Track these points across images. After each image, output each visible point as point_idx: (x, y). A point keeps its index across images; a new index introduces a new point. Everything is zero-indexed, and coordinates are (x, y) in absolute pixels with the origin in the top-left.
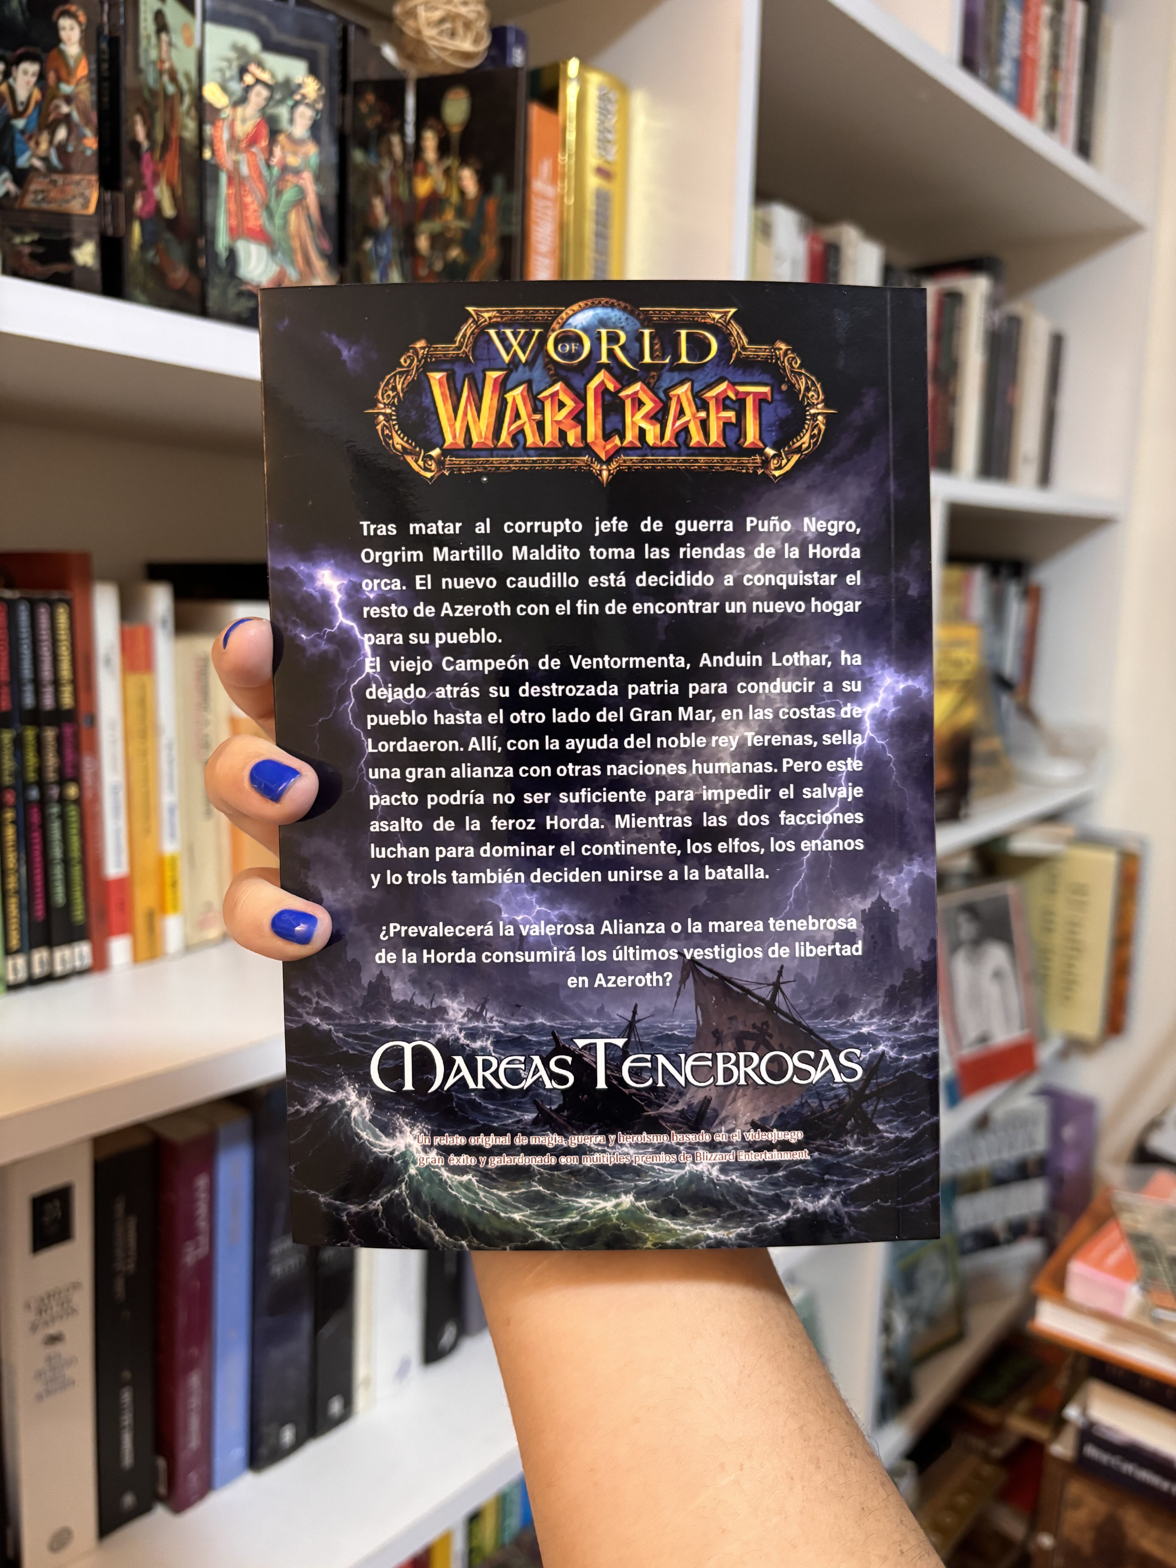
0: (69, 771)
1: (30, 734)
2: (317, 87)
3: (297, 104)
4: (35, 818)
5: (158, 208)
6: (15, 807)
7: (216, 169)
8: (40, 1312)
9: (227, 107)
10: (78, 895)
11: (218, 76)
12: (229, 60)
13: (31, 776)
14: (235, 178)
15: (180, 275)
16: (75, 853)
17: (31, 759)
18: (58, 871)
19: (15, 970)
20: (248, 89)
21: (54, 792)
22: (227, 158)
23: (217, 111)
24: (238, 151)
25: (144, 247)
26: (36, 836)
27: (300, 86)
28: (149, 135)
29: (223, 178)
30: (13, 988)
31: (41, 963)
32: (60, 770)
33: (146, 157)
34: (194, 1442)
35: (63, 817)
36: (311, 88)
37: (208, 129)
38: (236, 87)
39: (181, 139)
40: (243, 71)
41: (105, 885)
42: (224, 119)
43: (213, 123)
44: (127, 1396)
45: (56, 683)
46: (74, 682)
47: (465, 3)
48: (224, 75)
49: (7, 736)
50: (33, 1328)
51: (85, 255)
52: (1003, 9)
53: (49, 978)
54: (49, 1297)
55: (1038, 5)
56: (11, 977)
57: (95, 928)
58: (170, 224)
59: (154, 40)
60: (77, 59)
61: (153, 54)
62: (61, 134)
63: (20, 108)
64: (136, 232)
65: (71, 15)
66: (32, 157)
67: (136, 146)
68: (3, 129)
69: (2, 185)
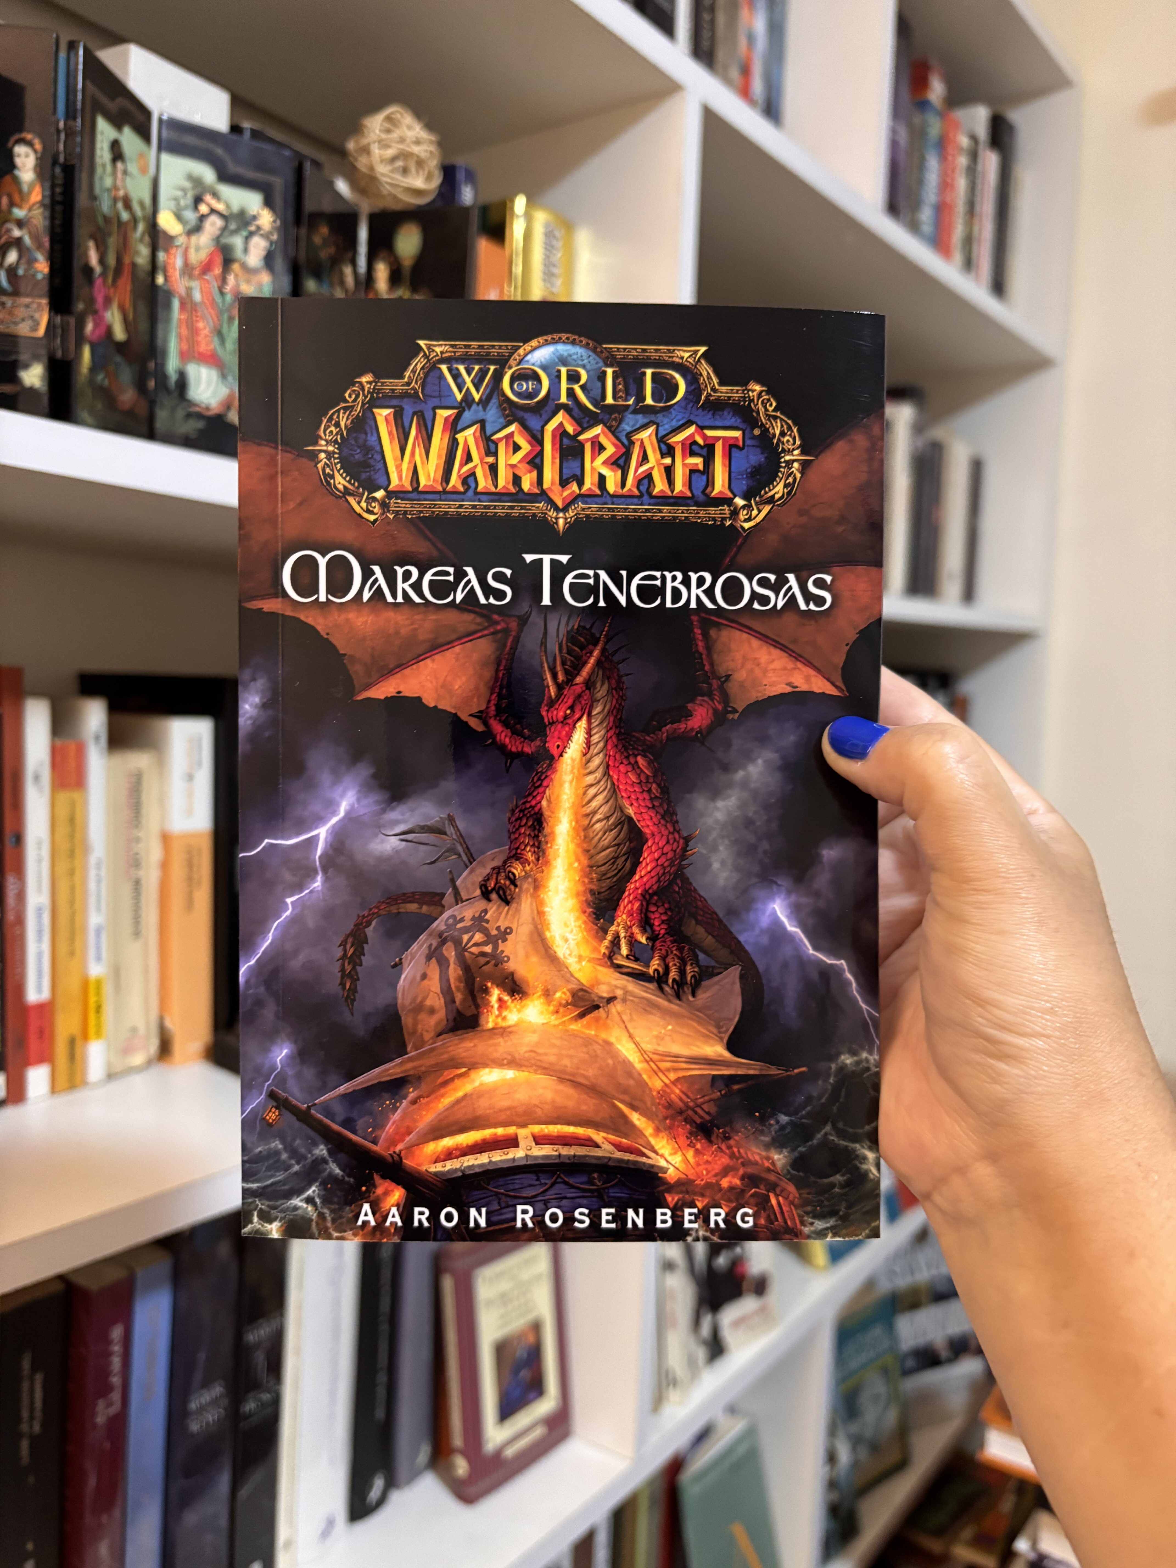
2: (271, 219)
3: (251, 234)
5: (109, 332)
7: (169, 294)
9: (180, 235)
11: (172, 204)
12: (184, 190)
14: (187, 304)
15: (128, 396)
20: (202, 218)
22: (180, 284)
23: (170, 239)
24: (191, 277)
25: (93, 369)
27: (255, 218)
28: (102, 261)
29: (176, 304)
33: (99, 282)
36: (266, 219)
37: (161, 256)
38: (190, 216)
39: (134, 265)
40: (198, 200)
41: (25, 1010)
42: (177, 247)
43: (167, 251)
47: (418, 142)
48: (178, 204)
51: (33, 376)
52: (922, 159)
55: (955, 155)
57: (11, 1057)
58: (121, 347)
59: (109, 168)
60: (32, 186)
61: (108, 182)
62: (12, 257)
64: (86, 355)
65: (27, 142)
67: (88, 271)
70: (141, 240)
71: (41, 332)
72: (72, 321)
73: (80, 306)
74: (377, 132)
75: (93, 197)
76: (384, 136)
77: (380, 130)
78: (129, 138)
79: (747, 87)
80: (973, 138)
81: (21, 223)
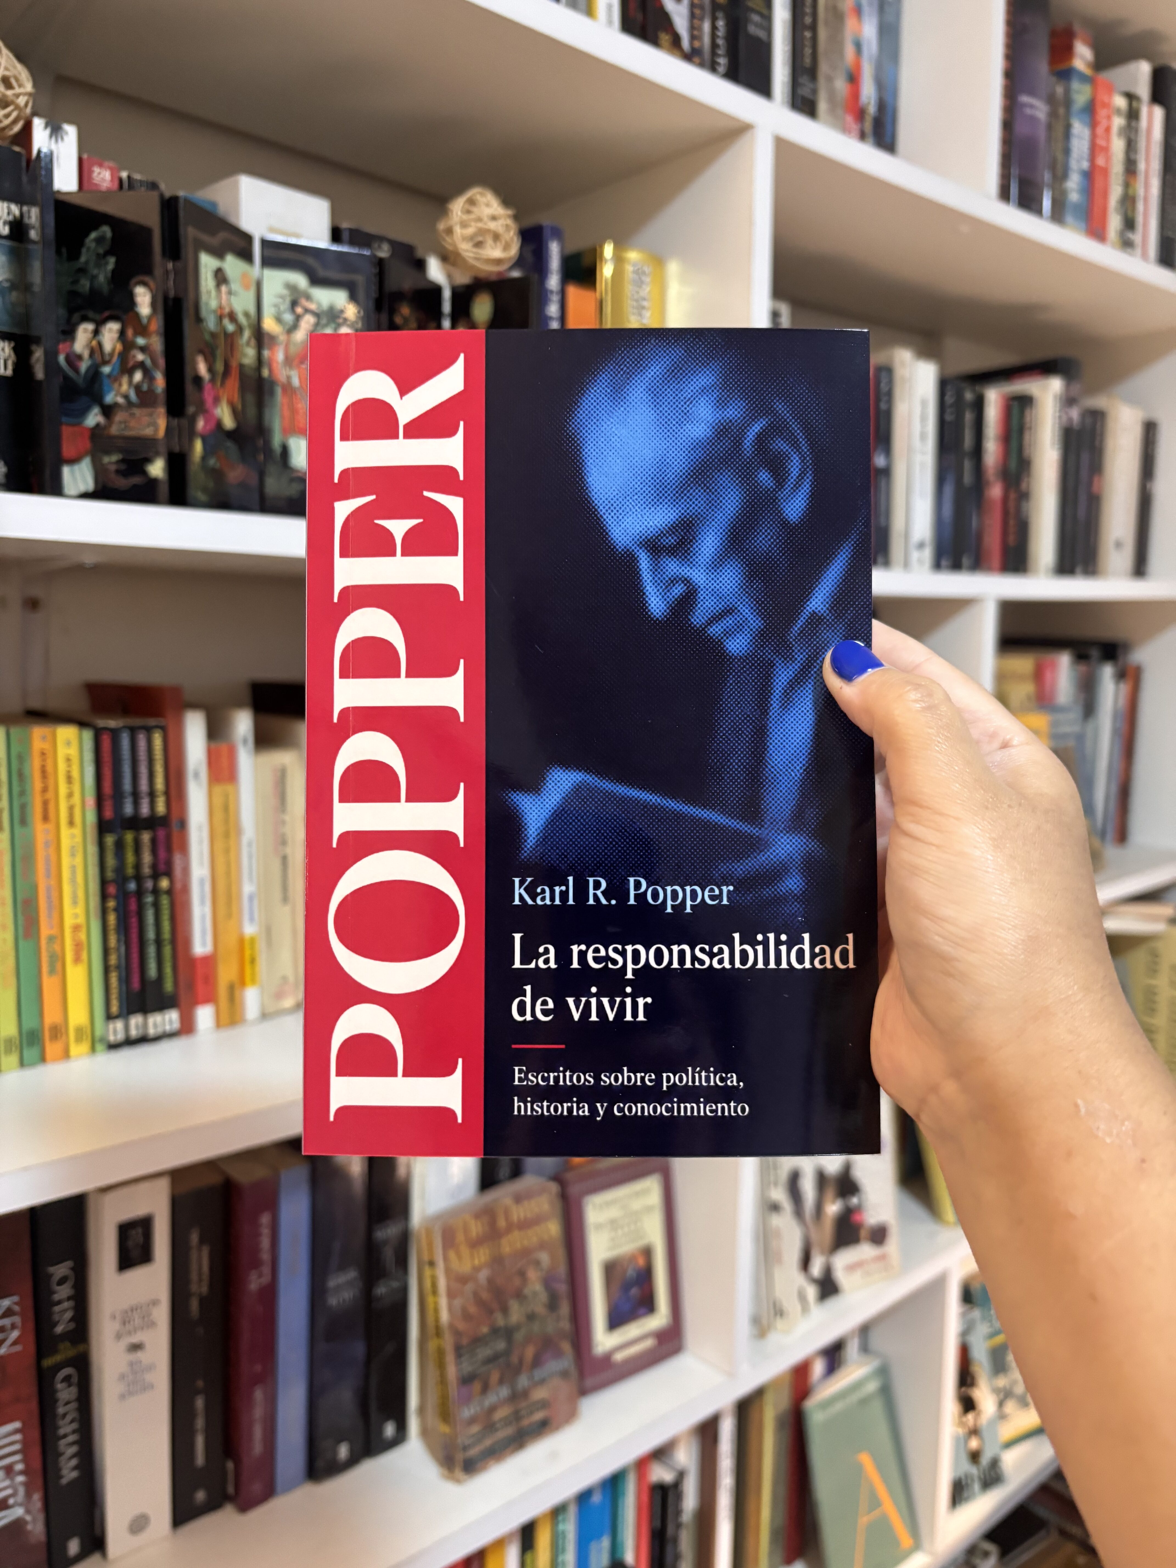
0: (162, 867)
1: (129, 837)
2: (356, 311)
3: (340, 324)
4: (133, 906)
5: (219, 424)
6: (116, 897)
7: (273, 384)
8: (124, 1323)
9: (281, 334)
10: (168, 970)
11: (273, 310)
12: (283, 297)
13: (130, 871)
14: (288, 388)
16: (166, 934)
17: (130, 858)
18: (151, 950)
19: (115, 1032)
20: (298, 318)
21: (149, 884)
22: (282, 374)
23: (273, 338)
24: (290, 367)
25: (204, 458)
26: (134, 921)
27: (342, 311)
28: (210, 370)
29: (279, 391)
30: (113, 1047)
31: (137, 1027)
32: (154, 866)
33: (207, 386)
34: (258, 1449)
35: (156, 905)
36: (351, 311)
37: (266, 353)
39: (241, 366)
40: (294, 304)
41: (192, 961)
42: (279, 344)
43: (270, 349)
44: (200, 1403)
45: (152, 795)
46: (167, 793)
47: (494, 218)
48: (279, 309)
49: (110, 840)
50: (118, 1336)
51: (157, 469)
52: (1068, 127)
53: (143, 1040)
54: (132, 1310)
55: (1109, 118)
56: (112, 1038)
57: (183, 998)
58: (231, 435)
59: (214, 293)
61: (214, 304)
62: (138, 376)
63: (107, 358)
64: (198, 446)
65: (144, 284)
66: (116, 395)
67: (198, 380)
68: (94, 375)
69: (94, 418)
70: (248, 344)
71: (161, 433)
72: (184, 422)
73: (191, 410)
74: (459, 213)
75: (199, 319)
76: (465, 217)
77: (462, 212)
78: (232, 264)
79: (855, 93)
80: (1130, 97)
81: (143, 349)
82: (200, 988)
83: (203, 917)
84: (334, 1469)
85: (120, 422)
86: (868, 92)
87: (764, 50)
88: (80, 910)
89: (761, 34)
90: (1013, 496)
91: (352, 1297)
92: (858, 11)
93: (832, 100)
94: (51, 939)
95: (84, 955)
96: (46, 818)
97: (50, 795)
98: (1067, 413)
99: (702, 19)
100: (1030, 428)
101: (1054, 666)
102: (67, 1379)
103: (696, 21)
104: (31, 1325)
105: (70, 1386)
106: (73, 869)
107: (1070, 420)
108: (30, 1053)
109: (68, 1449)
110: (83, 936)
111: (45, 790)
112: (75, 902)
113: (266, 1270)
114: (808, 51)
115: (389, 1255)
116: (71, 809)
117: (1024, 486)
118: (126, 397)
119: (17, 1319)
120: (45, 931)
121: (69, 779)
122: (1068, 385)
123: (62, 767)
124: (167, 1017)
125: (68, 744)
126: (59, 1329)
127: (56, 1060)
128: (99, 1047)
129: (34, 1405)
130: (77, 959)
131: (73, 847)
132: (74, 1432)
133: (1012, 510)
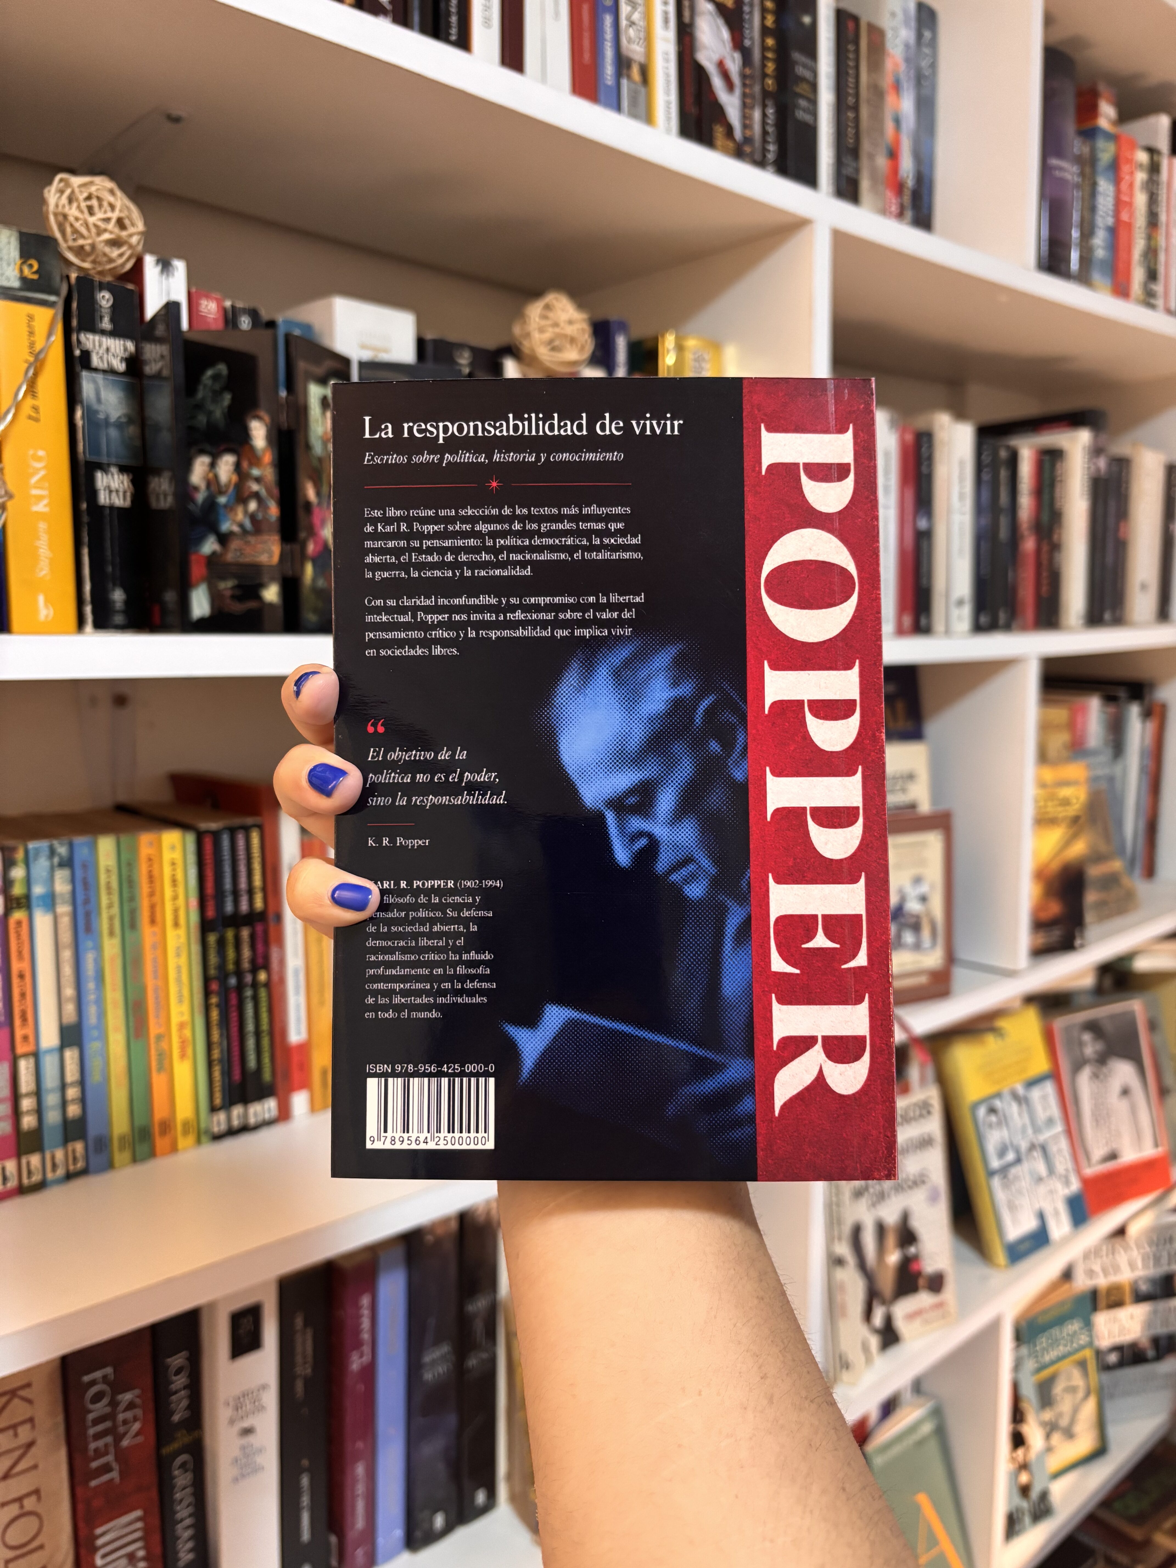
0: (260, 961)
1: (230, 934)
4: (234, 1000)
5: (324, 545)
6: (218, 994)
8: (237, 1409)
10: (266, 1060)
13: (231, 967)
16: (265, 1026)
17: (231, 954)
18: (251, 1043)
19: (219, 1123)
21: (248, 978)
25: (314, 580)
26: (234, 1015)
28: (318, 494)
30: (217, 1137)
31: (239, 1117)
32: (253, 961)
33: (315, 508)
34: (360, 1523)
35: (255, 999)
41: (287, 1050)
44: (305, 1481)
45: (251, 892)
46: (264, 889)
47: (570, 322)
49: (212, 938)
50: (232, 1422)
51: (271, 594)
52: (1094, 185)
53: (245, 1129)
54: (244, 1396)
55: (1132, 173)
56: (216, 1129)
57: (280, 1085)
59: (320, 419)
60: (264, 450)
61: (320, 430)
62: (253, 506)
63: (224, 489)
64: (309, 570)
65: (259, 418)
66: (232, 524)
67: (308, 505)
68: (211, 505)
69: (210, 546)
71: (276, 559)
72: (296, 547)
73: (303, 535)
74: (537, 319)
75: (308, 447)
76: (544, 323)
77: (539, 317)
79: (895, 169)
80: (1152, 151)
81: (258, 480)
82: (296, 1076)
83: (298, 1007)
84: (430, 1538)
85: (236, 550)
86: (907, 165)
87: (810, 132)
88: (185, 1008)
89: (807, 118)
90: (1045, 548)
91: (446, 1370)
92: (897, 87)
93: (874, 178)
94: (159, 1037)
95: (189, 1051)
96: (153, 921)
97: (157, 899)
98: (1095, 464)
99: (752, 108)
100: (1061, 481)
101: (1084, 710)
102: (183, 1466)
103: (747, 111)
104: (151, 1416)
105: (186, 1471)
106: (179, 969)
107: (1098, 470)
108: (142, 1149)
109: (184, 1533)
110: (188, 1033)
111: (152, 894)
112: (180, 1001)
113: (366, 1349)
114: (851, 131)
115: (479, 1326)
116: (176, 911)
117: (1055, 537)
118: (241, 526)
119: (139, 1412)
120: (154, 1029)
121: (174, 882)
122: (1096, 437)
123: (167, 870)
124: (266, 1106)
125: (173, 848)
126: (176, 1418)
127: (164, 1154)
128: (204, 1139)
129: (154, 1494)
130: (183, 1056)
131: (178, 948)
132: (190, 1516)
133: (1045, 562)
